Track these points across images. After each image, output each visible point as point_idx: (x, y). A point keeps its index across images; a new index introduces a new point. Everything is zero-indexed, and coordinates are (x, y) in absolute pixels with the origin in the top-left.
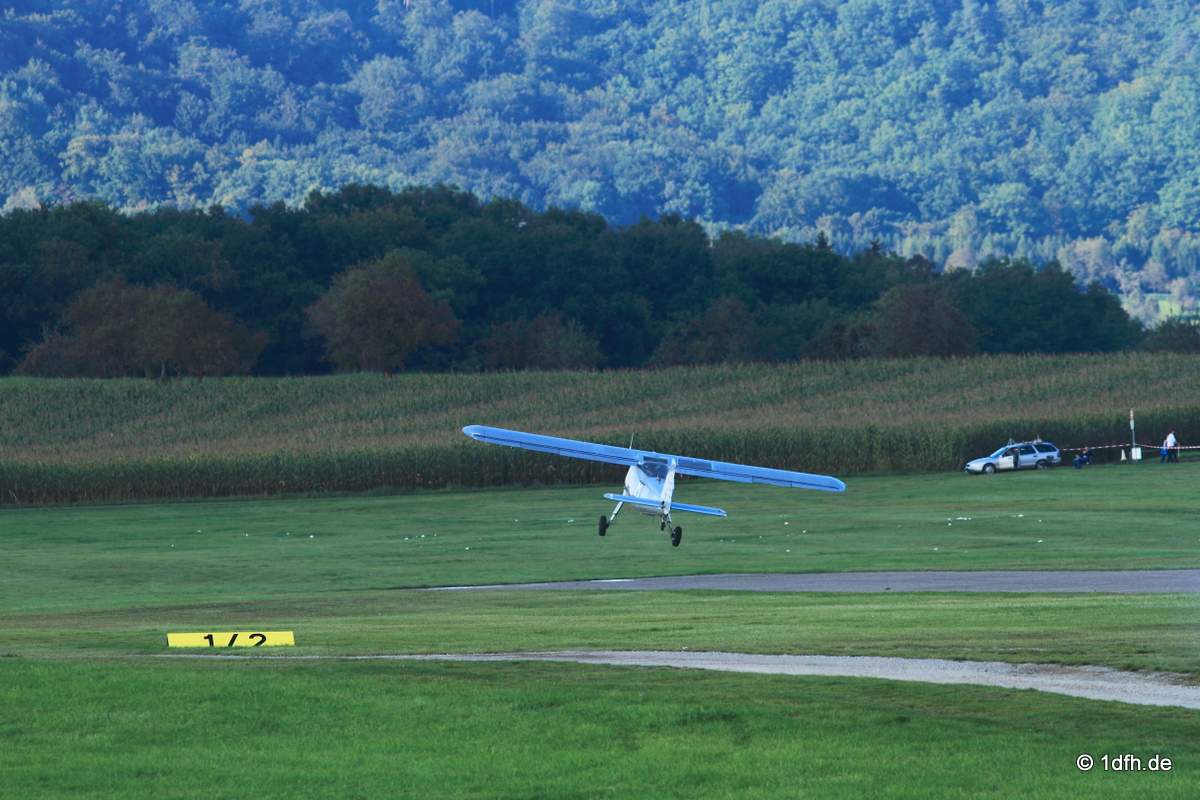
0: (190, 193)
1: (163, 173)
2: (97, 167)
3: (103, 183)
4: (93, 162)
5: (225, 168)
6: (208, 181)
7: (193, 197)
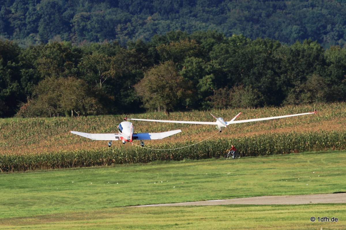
0: (125, 35)
1: (114, 28)
2: (86, 25)
3: (89, 32)
4: (84, 24)
5: (140, 25)
6: (134, 30)
7: (127, 37)
